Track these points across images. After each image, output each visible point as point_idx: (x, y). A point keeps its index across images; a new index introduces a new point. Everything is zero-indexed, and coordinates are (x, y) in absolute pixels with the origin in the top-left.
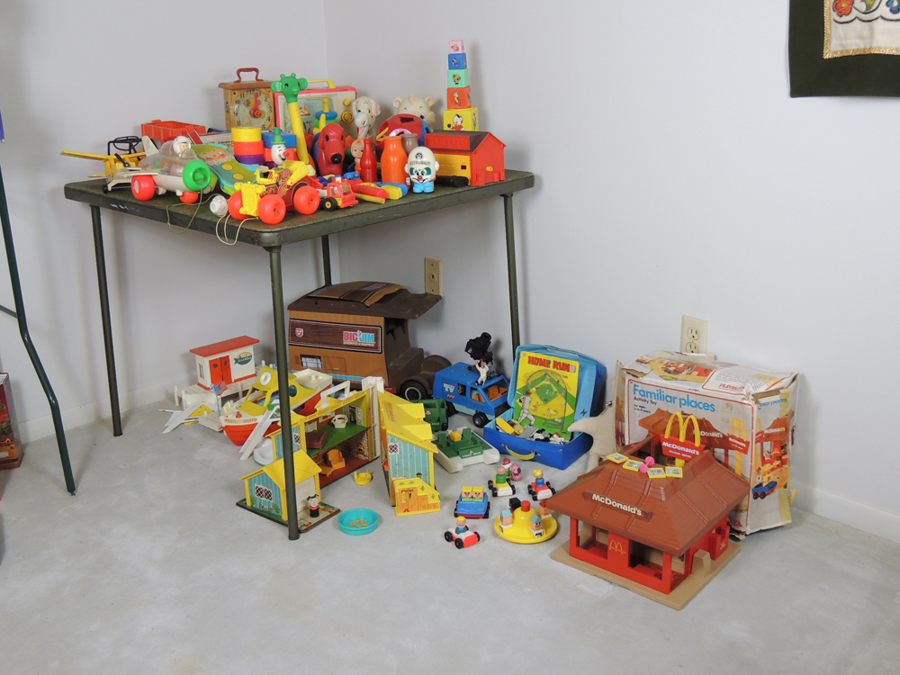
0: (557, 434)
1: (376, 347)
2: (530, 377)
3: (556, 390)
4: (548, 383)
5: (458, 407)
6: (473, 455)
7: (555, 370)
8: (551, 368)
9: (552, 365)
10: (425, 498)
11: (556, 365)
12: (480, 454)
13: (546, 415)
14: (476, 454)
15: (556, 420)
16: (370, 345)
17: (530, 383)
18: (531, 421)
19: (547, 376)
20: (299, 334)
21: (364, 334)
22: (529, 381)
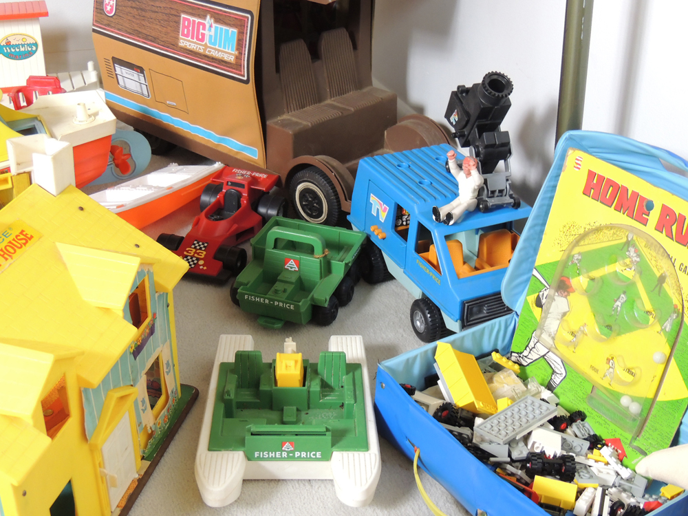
1: (237, 66)
2: (583, 237)
3: (648, 307)
4: (630, 274)
5: (391, 264)
6: (292, 458)
7: (662, 238)
8: (650, 228)
9: (654, 216)
11: (668, 220)
12: (317, 459)
13: (601, 374)
14: (303, 454)
15: (625, 401)
16: (226, 58)
17: (577, 256)
18: (554, 372)
19: (632, 250)
20: (109, 8)
21: (219, 26)
22: (576, 250)
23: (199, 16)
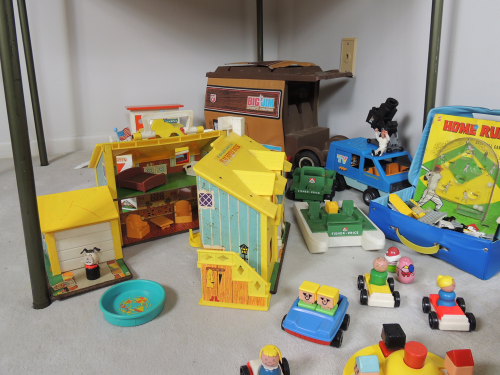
0: (473, 225)
1: (275, 112)
2: (444, 147)
3: (480, 165)
4: (469, 156)
5: (349, 181)
6: (346, 235)
7: (483, 138)
8: (477, 136)
9: (479, 131)
10: (243, 285)
11: (486, 131)
12: (357, 235)
13: (461, 199)
14: (351, 233)
15: (475, 207)
16: (269, 110)
17: (442, 156)
18: (436, 204)
19: (470, 147)
20: (213, 100)
21: (266, 98)
22: (442, 153)
23: (256, 96)
